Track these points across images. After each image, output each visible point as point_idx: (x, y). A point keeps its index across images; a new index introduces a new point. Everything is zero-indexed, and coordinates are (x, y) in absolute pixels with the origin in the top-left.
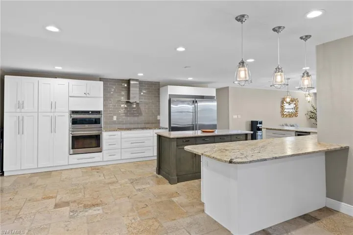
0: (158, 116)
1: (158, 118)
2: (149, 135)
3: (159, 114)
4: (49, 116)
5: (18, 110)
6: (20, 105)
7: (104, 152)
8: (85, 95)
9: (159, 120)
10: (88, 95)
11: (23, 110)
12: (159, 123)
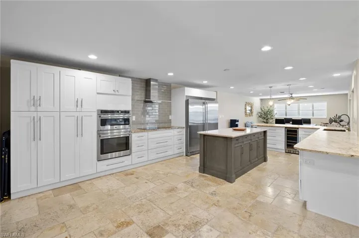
0: (170, 116)
1: (170, 117)
2: (170, 134)
3: (170, 114)
4: (74, 116)
5: (33, 108)
6: (36, 102)
7: (133, 154)
8: (113, 93)
9: (170, 120)
10: (117, 93)
11: (39, 109)
12: (171, 122)
